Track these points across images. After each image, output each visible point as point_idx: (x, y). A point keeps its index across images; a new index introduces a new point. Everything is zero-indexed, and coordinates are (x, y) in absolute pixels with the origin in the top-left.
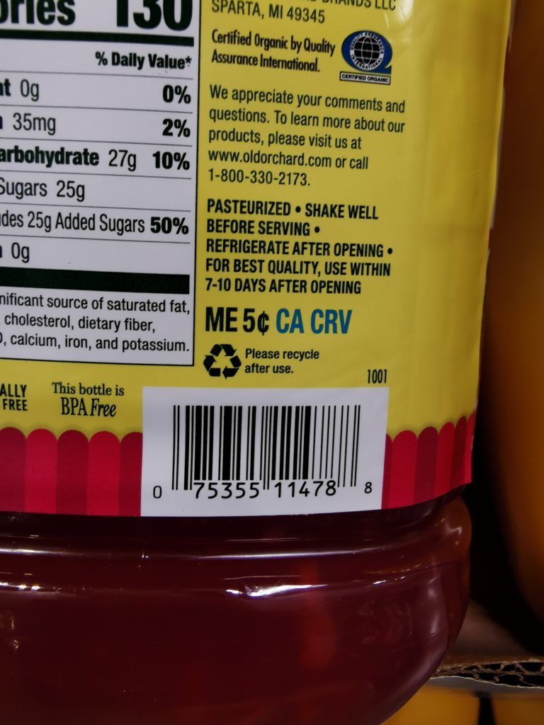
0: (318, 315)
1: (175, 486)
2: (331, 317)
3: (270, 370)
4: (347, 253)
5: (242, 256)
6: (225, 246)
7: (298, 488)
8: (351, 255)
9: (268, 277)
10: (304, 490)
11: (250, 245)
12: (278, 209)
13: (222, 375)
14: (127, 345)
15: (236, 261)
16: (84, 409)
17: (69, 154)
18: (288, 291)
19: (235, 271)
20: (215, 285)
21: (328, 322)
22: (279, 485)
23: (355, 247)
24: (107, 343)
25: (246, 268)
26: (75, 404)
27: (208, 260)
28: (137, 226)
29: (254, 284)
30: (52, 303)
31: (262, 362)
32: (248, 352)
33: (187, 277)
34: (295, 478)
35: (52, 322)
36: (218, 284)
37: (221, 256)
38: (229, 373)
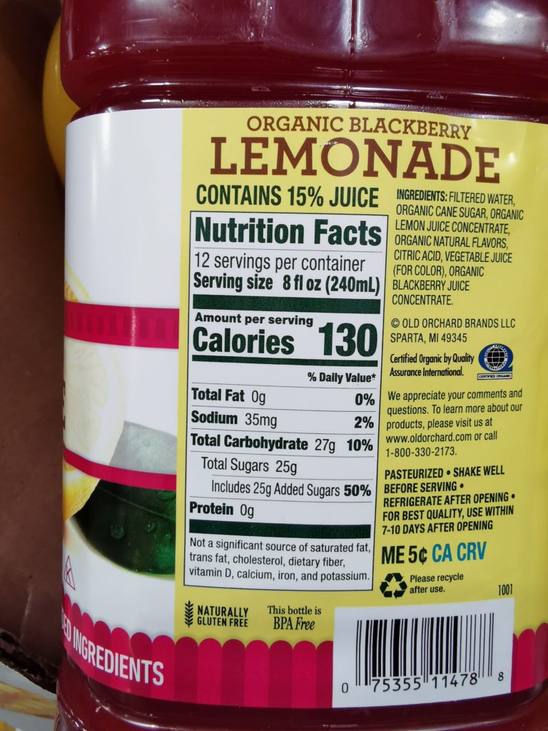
0: (462, 547)
1: (358, 683)
2: (472, 547)
3: (428, 590)
4: (483, 500)
5: (408, 509)
6: (397, 502)
7: (449, 680)
8: (486, 502)
9: (426, 522)
10: (454, 682)
11: (414, 501)
12: (434, 473)
13: (393, 596)
14: (325, 577)
15: (404, 512)
16: (291, 625)
17: (286, 442)
18: (441, 531)
19: (404, 519)
20: (389, 531)
21: (469, 551)
22: (435, 678)
23: (488, 496)
24: (309, 576)
25: (411, 517)
26: (284, 622)
27: (384, 513)
28: (334, 491)
29: (417, 528)
30: (269, 547)
31: (422, 585)
32: (412, 577)
33: (369, 526)
34: (447, 672)
35: (268, 561)
36: (391, 529)
37: (394, 510)
38: (398, 594)
